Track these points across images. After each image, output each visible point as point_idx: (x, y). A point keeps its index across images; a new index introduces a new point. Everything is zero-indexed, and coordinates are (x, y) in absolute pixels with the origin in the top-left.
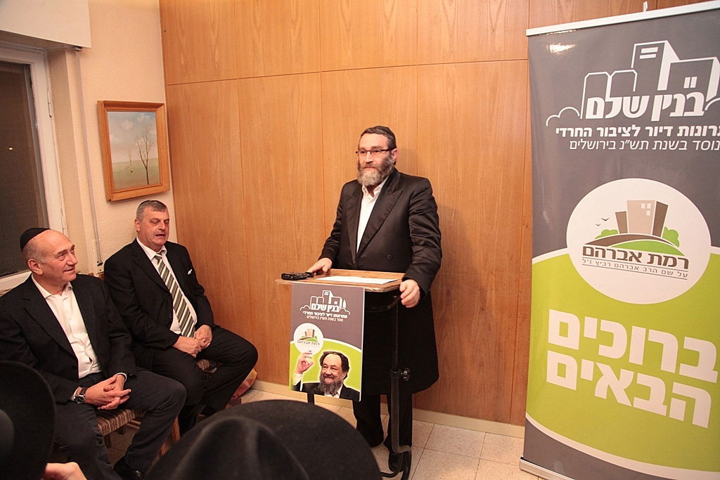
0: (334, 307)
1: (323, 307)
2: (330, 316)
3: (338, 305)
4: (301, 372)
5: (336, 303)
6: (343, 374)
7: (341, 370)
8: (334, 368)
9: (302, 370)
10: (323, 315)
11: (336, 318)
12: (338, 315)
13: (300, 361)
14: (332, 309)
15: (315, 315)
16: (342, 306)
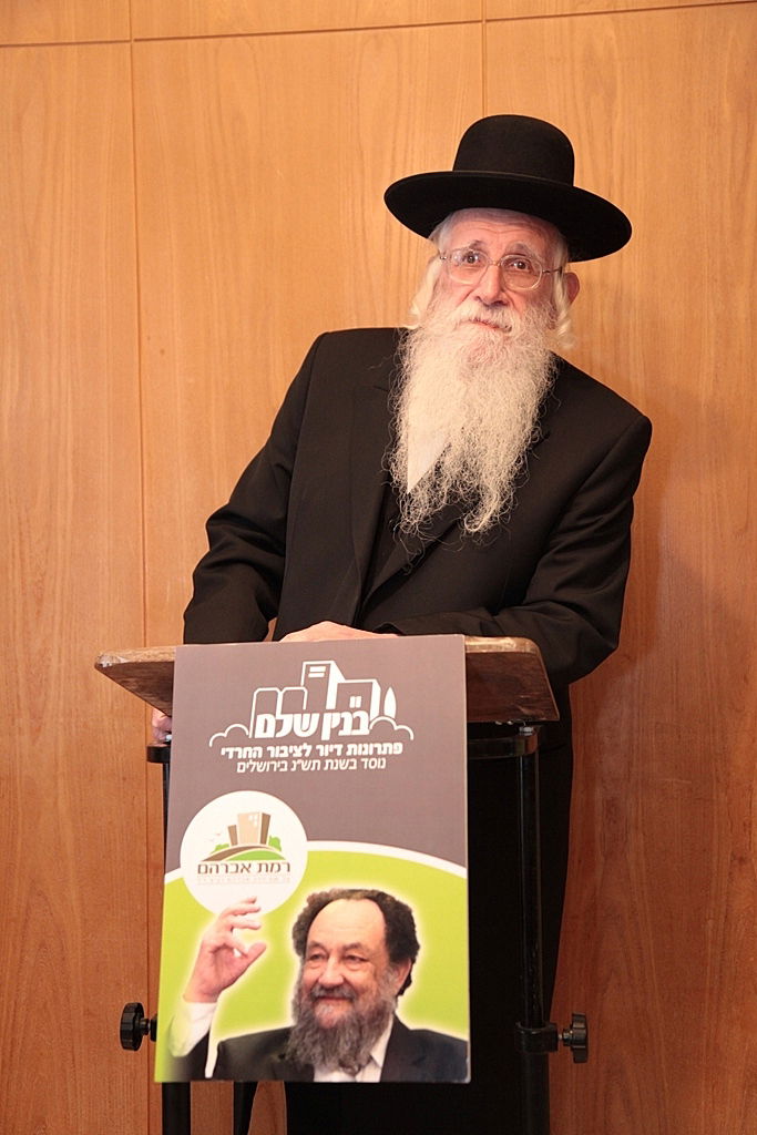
0: (348, 717)
1: (302, 724)
2: (333, 755)
3: (366, 707)
4: (212, 994)
5: (355, 702)
6: (391, 978)
7: (384, 958)
8: (352, 958)
9: (215, 983)
10: (304, 751)
11: (358, 758)
12: (366, 746)
13: (209, 949)
14: (341, 726)
15: (272, 756)
16: (382, 713)
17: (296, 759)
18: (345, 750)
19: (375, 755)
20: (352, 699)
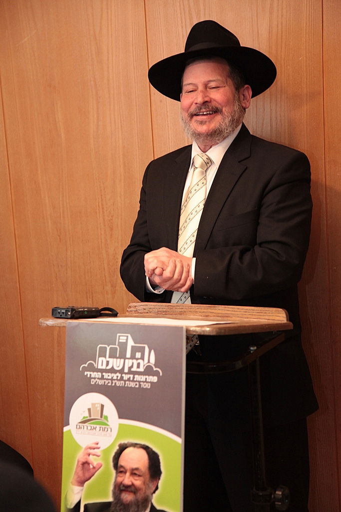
0: (135, 362)
1: (117, 364)
2: (129, 380)
3: (142, 358)
4: (81, 483)
5: (138, 355)
6: (151, 485)
7: (148, 476)
8: (135, 474)
9: (83, 479)
10: (117, 377)
11: (139, 382)
12: (142, 376)
13: (80, 463)
14: (132, 367)
15: (105, 377)
16: (149, 362)
17: (114, 380)
18: (134, 378)
19: (146, 381)
20: (137, 354)
